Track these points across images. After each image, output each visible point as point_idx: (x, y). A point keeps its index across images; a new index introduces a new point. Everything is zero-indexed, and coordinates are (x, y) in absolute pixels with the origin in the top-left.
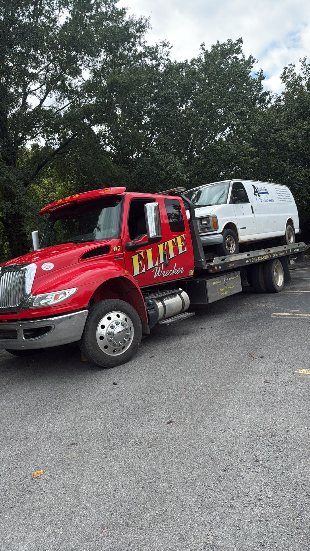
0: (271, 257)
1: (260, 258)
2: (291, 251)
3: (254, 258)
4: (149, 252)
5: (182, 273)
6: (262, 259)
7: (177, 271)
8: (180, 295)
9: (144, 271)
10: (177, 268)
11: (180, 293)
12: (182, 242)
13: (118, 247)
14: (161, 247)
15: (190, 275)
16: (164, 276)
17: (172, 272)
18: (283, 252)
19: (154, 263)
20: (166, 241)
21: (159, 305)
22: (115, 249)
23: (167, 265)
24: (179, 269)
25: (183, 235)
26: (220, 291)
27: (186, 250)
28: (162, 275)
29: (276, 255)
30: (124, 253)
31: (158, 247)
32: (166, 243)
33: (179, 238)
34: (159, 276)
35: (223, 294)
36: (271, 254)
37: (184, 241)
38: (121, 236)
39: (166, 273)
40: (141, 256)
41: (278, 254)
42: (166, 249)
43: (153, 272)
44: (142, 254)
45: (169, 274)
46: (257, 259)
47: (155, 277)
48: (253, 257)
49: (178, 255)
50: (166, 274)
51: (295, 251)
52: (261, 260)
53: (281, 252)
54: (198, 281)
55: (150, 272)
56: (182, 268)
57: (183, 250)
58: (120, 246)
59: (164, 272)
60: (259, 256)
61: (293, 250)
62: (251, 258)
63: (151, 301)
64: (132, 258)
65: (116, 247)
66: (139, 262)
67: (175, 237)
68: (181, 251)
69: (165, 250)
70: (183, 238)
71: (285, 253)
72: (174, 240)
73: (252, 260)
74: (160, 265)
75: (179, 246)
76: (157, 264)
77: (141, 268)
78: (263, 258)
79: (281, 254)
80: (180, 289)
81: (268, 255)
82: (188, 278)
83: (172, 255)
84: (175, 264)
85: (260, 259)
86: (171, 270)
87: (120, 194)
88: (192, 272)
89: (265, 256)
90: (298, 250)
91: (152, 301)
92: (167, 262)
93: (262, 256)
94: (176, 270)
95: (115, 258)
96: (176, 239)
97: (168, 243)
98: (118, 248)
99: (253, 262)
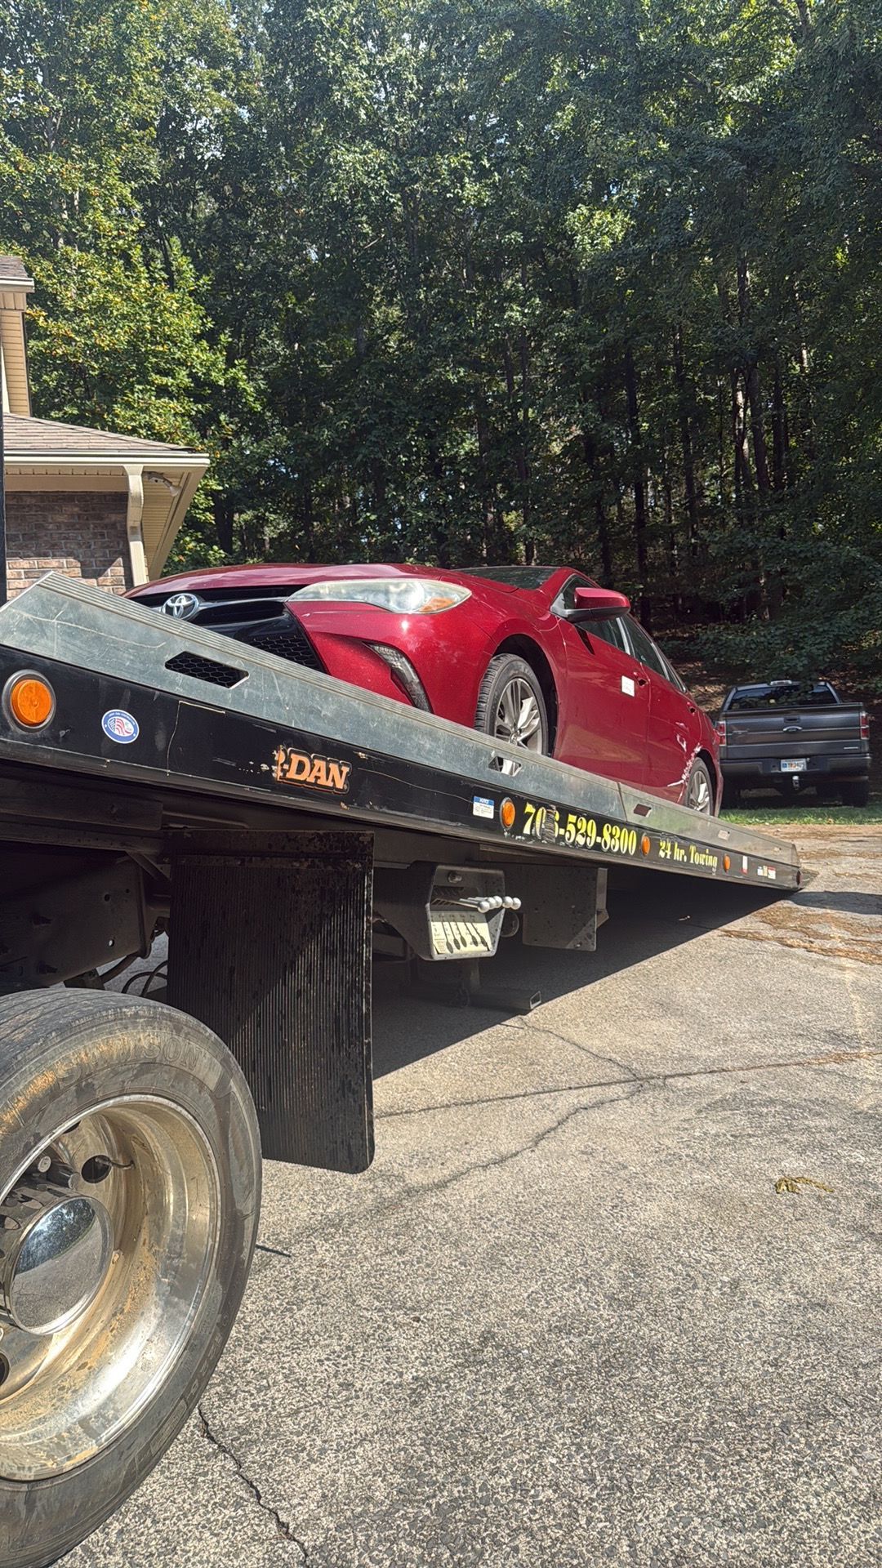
0: (647, 850)
1: (583, 824)
6: (597, 846)
18: (711, 855)
29: (679, 854)
36: (654, 836)
41: (688, 855)
46: (563, 823)
48: (539, 803)
51: (760, 872)
52: (592, 844)
53: (703, 847)
60: (578, 813)
61: (756, 861)
71: (721, 863)
73: (521, 815)
78: (600, 833)
79: (699, 859)
89: (616, 830)
90: (773, 873)
93: (601, 820)
99: (530, 837)
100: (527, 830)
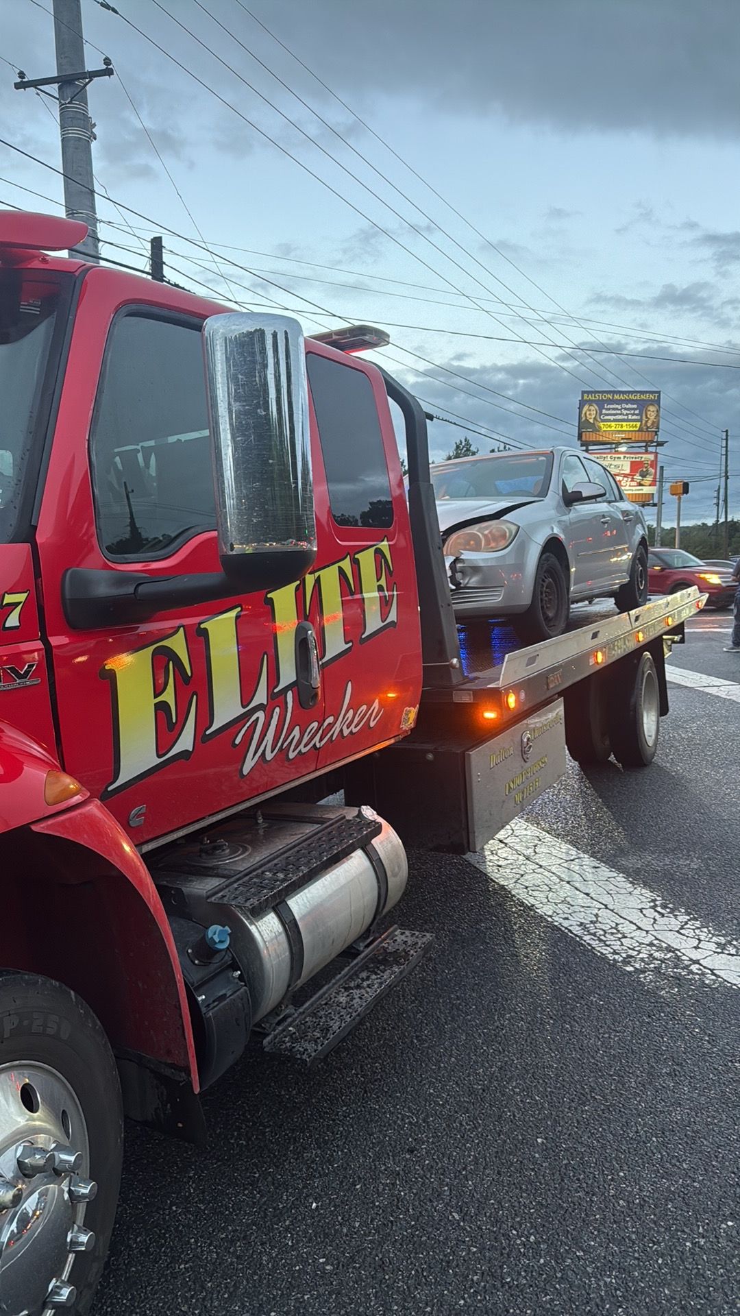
2: (676, 616)
3: (607, 646)
4: (222, 630)
5: (372, 724)
7: (356, 720)
8: (366, 851)
9: (186, 742)
10: (354, 706)
11: (367, 837)
12: (378, 580)
13: (9, 598)
14: (284, 599)
15: (404, 727)
16: (292, 755)
17: (331, 726)
19: (247, 693)
20: (314, 573)
21: (267, 929)
23: (314, 692)
24: (364, 707)
25: (384, 545)
26: (510, 788)
27: (393, 617)
28: (284, 752)
30: (55, 641)
31: (271, 602)
32: (310, 580)
33: (367, 559)
34: (269, 756)
35: (519, 798)
37: (390, 574)
38: (36, 527)
39: (305, 739)
40: (170, 654)
42: (311, 615)
43: (237, 741)
44: (178, 643)
45: (317, 738)
47: (248, 766)
49: (363, 641)
50: (304, 742)
54: (429, 751)
55: (221, 746)
56: (376, 704)
57: (385, 614)
58: (21, 597)
59: (296, 731)
62: (601, 648)
63: (219, 936)
64: (110, 672)
66: (155, 698)
67: (352, 552)
68: (373, 623)
69: (306, 618)
70: (384, 557)
72: (346, 564)
74: (275, 698)
75: (366, 595)
76: (261, 697)
77: (171, 726)
80: (369, 812)
81: (635, 634)
82: (392, 741)
83: (336, 644)
84: (350, 683)
85: (619, 650)
91: (227, 927)
92: (316, 679)
94: (351, 710)
96: (356, 563)
97: (318, 581)
98: (6, 610)
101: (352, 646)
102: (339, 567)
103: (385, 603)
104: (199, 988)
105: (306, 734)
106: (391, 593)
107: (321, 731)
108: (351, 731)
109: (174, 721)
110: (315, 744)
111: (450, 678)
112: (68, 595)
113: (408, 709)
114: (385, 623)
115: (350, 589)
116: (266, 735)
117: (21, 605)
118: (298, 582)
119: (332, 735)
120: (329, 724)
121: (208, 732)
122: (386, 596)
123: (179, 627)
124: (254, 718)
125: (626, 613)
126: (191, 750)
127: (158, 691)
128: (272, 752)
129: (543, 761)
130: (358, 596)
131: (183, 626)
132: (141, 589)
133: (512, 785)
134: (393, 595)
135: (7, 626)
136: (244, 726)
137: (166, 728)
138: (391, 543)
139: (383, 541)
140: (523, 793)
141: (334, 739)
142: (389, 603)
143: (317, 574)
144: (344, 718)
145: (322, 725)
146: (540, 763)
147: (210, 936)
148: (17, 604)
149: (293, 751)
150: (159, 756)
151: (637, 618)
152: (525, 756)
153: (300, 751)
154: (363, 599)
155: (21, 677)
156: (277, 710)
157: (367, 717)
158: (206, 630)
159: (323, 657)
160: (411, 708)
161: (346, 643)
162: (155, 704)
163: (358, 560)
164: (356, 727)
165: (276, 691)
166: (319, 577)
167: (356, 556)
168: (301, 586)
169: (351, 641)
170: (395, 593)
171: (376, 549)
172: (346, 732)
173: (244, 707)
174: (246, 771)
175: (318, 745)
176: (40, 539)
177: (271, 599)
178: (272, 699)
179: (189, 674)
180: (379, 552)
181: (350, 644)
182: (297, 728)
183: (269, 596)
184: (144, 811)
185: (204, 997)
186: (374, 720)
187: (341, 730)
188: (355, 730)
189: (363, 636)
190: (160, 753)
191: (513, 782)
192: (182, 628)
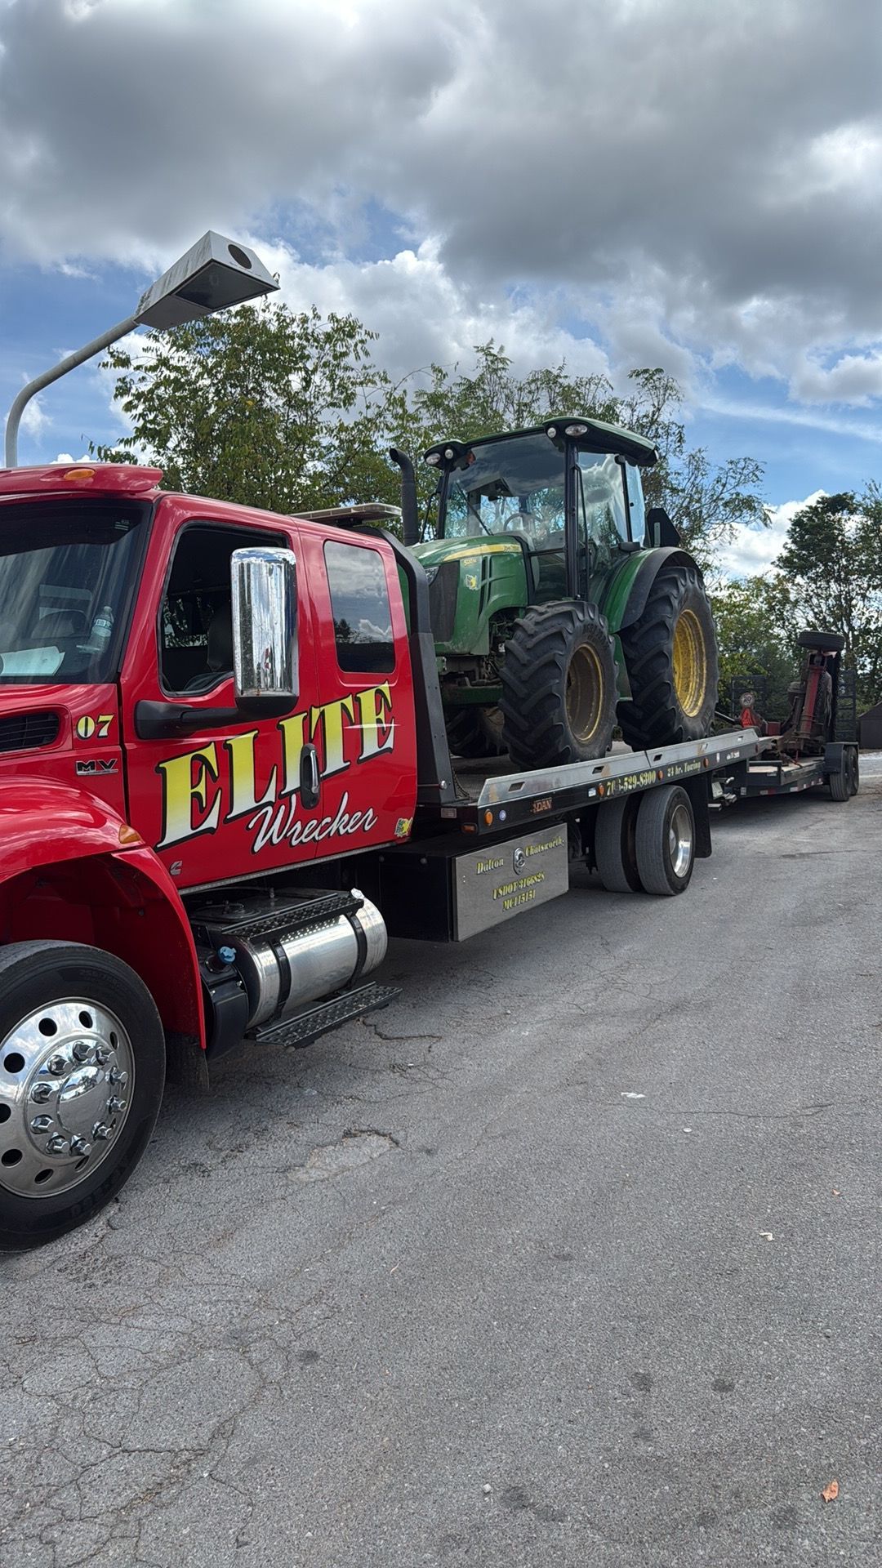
0: (661, 776)
1: (631, 780)
2: (718, 758)
3: (614, 782)
4: (243, 746)
5: (367, 828)
6: (638, 785)
7: (352, 823)
8: (351, 918)
9: (212, 821)
10: (350, 811)
11: (351, 909)
12: (377, 715)
13: (102, 718)
14: (293, 727)
15: (399, 834)
16: (294, 843)
17: (328, 825)
18: (697, 762)
19: (259, 794)
20: (319, 707)
21: (264, 960)
22: (85, 728)
23: (314, 798)
24: (359, 814)
25: (385, 687)
26: (498, 893)
27: (389, 744)
28: (287, 840)
29: (678, 771)
31: (282, 728)
32: (316, 713)
33: (368, 699)
34: (275, 841)
35: (509, 904)
36: (665, 768)
37: (389, 710)
38: (119, 674)
39: (306, 831)
40: (204, 760)
41: (683, 768)
42: (315, 737)
43: (251, 826)
44: (210, 754)
45: (316, 833)
46: (622, 784)
47: (259, 845)
48: (611, 780)
49: (359, 762)
50: (304, 833)
51: (729, 757)
52: (634, 786)
53: (690, 761)
54: (424, 856)
55: (239, 828)
56: (371, 812)
57: (380, 744)
58: (109, 718)
59: (298, 825)
60: (628, 776)
61: (724, 753)
62: (606, 781)
63: (228, 953)
64: (164, 769)
65: (90, 719)
66: (193, 787)
67: (354, 692)
68: (370, 747)
69: (311, 741)
70: (383, 695)
71: (703, 764)
72: (348, 702)
73: (606, 788)
74: (282, 798)
75: (364, 726)
76: (270, 796)
77: (202, 810)
78: (638, 780)
79: (689, 768)
80: (357, 894)
81: (654, 772)
82: (388, 845)
83: (335, 761)
84: (346, 794)
85: (627, 787)
86: (328, 820)
87: (137, 496)
88: (405, 825)
89: (646, 775)
90: (737, 755)
91: (234, 950)
92: (314, 789)
93: (638, 774)
94: (347, 815)
95: (80, 767)
96: (357, 702)
97: (322, 714)
98: (99, 725)
99: (611, 795)
100: (608, 794)
101: (349, 766)
102: (342, 704)
103: (382, 734)
104: (212, 987)
105: (307, 828)
106: (389, 725)
107: (319, 828)
108: (347, 831)
109: (204, 805)
110: (314, 838)
111: (439, 798)
112: (138, 718)
113: (402, 820)
114: (382, 748)
115: (351, 719)
116: (273, 824)
117: (108, 724)
118: (306, 714)
119: (330, 832)
120: (327, 823)
121: (228, 817)
122: (383, 728)
123: (211, 743)
124: (264, 811)
125: (643, 752)
126: (215, 827)
127: (194, 785)
128: (278, 837)
129: (539, 876)
130: (358, 727)
131: (214, 742)
132: (184, 716)
133: (501, 892)
134: (391, 727)
135: (101, 734)
136: (256, 815)
137: (199, 811)
138: (393, 685)
139: (384, 683)
140: (513, 901)
141: (331, 835)
142: (387, 733)
143: (322, 709)
144: (340, 819)
145: (321, 823)
146: (536, 878)
147: (221, 952)
148: (107, 722)
149: (296, 840)
150: (193, 829)
151: (658, 758)
152: (517, 870)
153: (301, 841)
154: (362, 729)
155: (107, 767)
156: (283, 807)
157: (362, 820)
158: (230, 745)
159: (324, 771)
160: (406, 820)
161: (345, 762)
162: (192, 794)
163: (359, 698)
164: (351, 828)
165: (283, 793)
166: (324, 710)
167: (358, 695)
168: (308, 717)
169: (349, 761)
170: (393, 725)
171: (377, 690)
172: (342, 831)
173: (257, 802)
174: (257, 848)
175: (317, 838)
176: (123, 680)
177: (283, 726)
178: (279, 799)
179: (217, 775)
180: (379, 693)
181: (349, 763)
182: (299, 823)
183: (281, 723)
184: (180, 865)
185: (214, 992)
186: (369, 825)
187: (338, 830)
188: (350, 831)
189: (361, 758)
190: (194, 827)
191: (502, 890)
192: (213, 744)
